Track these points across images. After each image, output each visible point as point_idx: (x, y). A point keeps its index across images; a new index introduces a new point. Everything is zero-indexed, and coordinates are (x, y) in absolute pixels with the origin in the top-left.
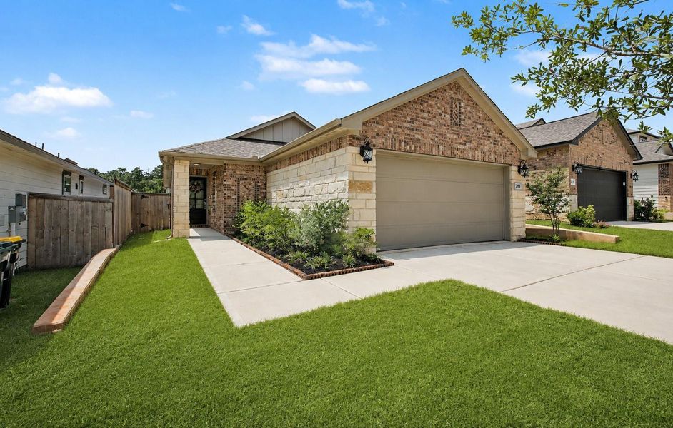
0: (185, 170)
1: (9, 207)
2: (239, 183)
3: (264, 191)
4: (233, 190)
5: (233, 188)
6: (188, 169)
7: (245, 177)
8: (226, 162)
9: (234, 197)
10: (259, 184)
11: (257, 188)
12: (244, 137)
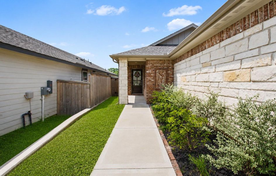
0: (124, 65)
1: (41, 88)
2: (156, 72)
3: (172, 76)
4: (152, 76)
5: (152, 75)
6: (126, 65)
7: (160, 67)
8: (147, 59)
9: (153, 80)
10: (169, 72)
11: (167, 74)
12: (161, 44)
